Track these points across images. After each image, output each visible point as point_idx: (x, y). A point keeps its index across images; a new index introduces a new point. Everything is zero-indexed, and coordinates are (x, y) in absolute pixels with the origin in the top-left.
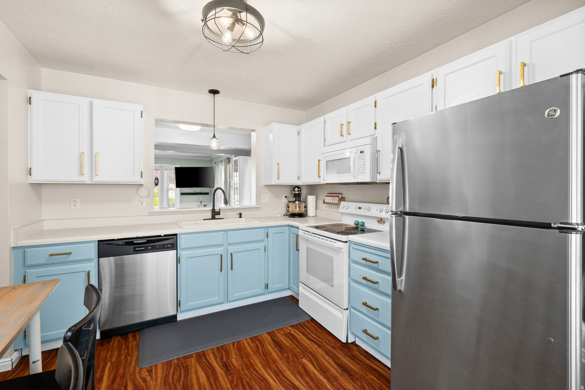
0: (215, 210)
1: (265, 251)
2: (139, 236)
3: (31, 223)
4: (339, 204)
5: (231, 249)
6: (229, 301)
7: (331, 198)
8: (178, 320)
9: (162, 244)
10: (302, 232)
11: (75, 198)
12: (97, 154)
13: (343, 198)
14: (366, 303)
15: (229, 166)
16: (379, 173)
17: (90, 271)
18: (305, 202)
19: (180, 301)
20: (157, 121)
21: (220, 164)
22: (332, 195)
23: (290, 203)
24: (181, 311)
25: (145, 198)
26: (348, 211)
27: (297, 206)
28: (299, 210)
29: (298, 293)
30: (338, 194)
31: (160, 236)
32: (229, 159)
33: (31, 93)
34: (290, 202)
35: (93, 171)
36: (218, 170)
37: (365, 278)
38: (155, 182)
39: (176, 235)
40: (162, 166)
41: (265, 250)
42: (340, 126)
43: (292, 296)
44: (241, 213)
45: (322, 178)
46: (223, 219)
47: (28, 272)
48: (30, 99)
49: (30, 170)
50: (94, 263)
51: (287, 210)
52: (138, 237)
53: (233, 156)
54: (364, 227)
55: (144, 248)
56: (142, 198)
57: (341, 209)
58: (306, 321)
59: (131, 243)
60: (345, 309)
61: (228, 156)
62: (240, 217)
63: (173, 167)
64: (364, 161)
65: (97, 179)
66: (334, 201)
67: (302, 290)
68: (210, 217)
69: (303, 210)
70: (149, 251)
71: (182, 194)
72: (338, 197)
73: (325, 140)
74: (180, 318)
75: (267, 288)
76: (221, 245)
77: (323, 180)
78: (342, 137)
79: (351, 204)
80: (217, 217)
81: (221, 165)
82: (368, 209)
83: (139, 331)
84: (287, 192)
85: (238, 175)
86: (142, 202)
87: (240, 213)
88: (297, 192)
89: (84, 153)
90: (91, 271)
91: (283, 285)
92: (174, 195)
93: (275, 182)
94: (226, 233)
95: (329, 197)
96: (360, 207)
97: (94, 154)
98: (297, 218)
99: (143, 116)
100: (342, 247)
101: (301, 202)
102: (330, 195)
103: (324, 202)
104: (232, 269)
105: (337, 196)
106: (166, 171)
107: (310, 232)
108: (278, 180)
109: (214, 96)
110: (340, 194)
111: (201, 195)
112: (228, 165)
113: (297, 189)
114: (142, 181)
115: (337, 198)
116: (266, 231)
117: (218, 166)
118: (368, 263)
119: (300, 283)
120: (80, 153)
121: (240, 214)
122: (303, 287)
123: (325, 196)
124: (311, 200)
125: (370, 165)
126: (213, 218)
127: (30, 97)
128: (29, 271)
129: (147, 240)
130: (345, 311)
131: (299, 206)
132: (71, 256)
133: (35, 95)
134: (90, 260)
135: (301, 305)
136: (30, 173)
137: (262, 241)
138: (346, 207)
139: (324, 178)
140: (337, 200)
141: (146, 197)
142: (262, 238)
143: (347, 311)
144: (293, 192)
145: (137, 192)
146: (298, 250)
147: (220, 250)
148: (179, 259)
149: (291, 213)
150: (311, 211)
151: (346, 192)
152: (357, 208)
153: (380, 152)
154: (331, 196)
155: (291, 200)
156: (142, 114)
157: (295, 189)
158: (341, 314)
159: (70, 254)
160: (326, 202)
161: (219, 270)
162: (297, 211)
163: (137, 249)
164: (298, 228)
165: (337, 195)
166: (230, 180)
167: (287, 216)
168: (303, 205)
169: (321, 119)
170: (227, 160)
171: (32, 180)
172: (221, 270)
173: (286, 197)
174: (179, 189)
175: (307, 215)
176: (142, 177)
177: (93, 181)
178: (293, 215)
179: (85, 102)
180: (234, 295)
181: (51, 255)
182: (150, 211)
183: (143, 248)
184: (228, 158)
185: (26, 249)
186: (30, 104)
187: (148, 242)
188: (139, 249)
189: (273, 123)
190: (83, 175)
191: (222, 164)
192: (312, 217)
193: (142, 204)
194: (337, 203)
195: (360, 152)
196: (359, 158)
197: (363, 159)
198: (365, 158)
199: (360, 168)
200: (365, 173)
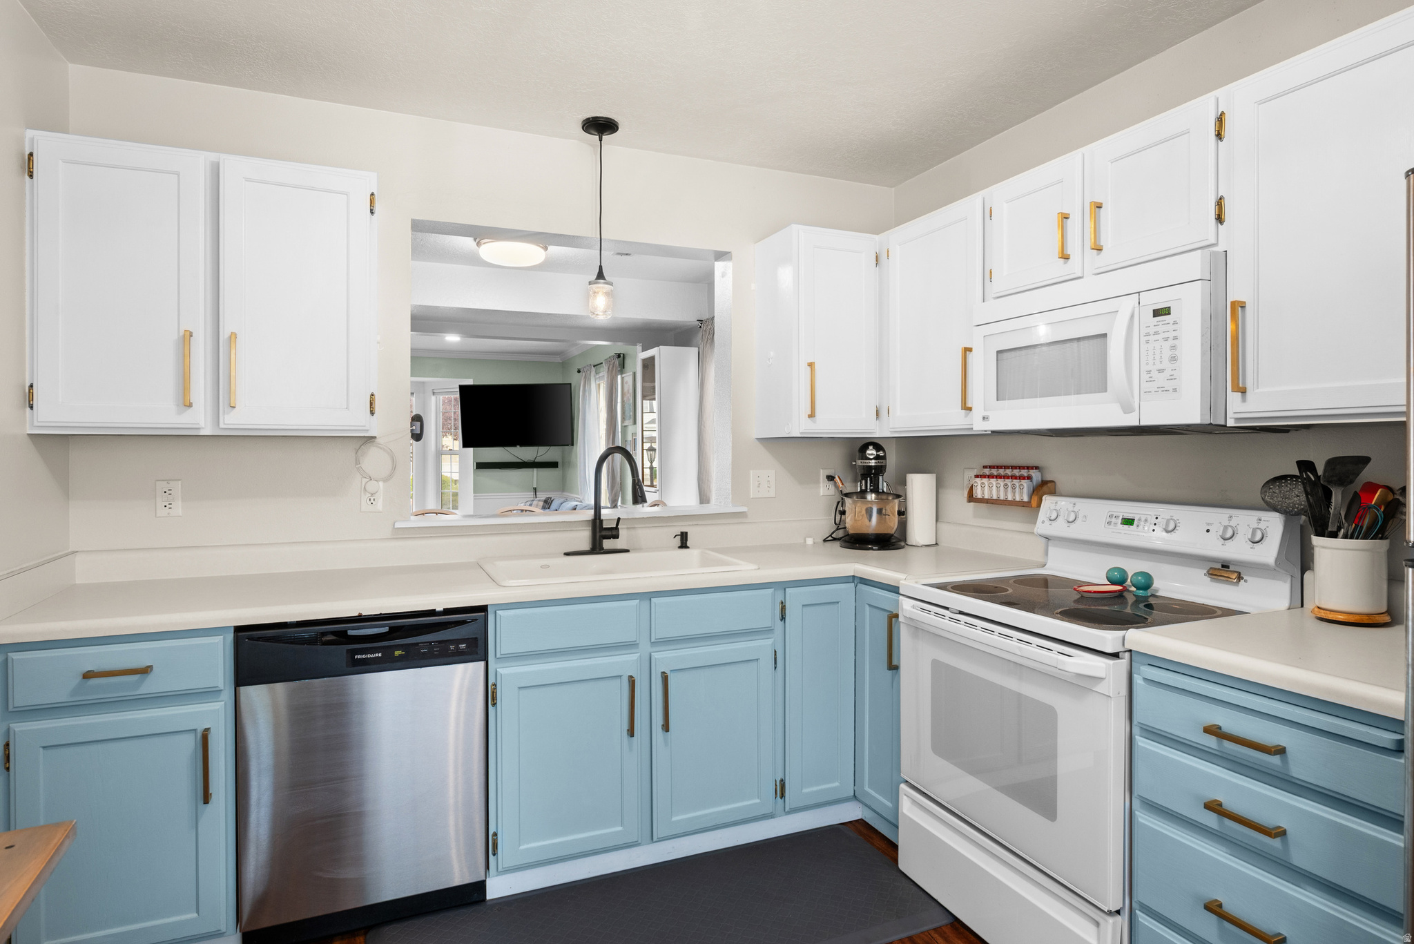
0: (601, 521)
1: (775, 668)
2: (364, 614)
3: (31, 563)
4: (1034, 503)
5: (665, 659)
6: (655, 839)
7: (1001, 482)
8: (489, 897)
9: (440, 642)
10: (913, 607)
11: (168, 481)
12: (233, 337)
13: (1049, 485)
14: (1220, 906)
15: (622, 378)
16: (1243, 391)
17: (209, 729)
18: (898, 496)
19: (495, 834)
20: (418, 226)
21: (593, 373)
22: (1001, 472)
23: (848, 501)
24: (500, 869)
25: (381, 484)
26: (1078, 531)
27: (871, 508)
28: (879, 522)
29: (895, 822)
30: (1028, 468)
31: (432, 613)
32: (621, 357)
33: (32, 140)
34: (847, 495)
35: (222, 394)
36: (587, 394)
37: (1214, 807)
38: (412, 430)
39: (483, 609)
40: (423, 383)
41: (775, 663)
42: (1055, 220)
43: (861, 822)
44: (687, 533)
45: (978, 412)
46: (627, 551)
47: (16, 730)
48: (29, 159)
49: (29, 392)
50: (223, 703)
51: (837, 522)
52: (360, 615)
53: (639, 347)
54: (1149, 593)
55: (380, 655)
56: (373, 482)
57: (1043, 522)
58: (935, 930)
59: (342, 638)
60: (1110, 913)
61: (620, 347)
62: (684, 545)
63: (454, 385)
64: (1173, 348)
65: (233, 421)
66: (1014, 493)
67: (910, 808)
68: (586, 546)
69: (892, 524)
70: (398, 664)
71: (480, 466)
72: (1029, 478)
73: (988, 276)
74: (497, 888)
75: (782, 796)
76: (631, 646)
77: (984, 418)
78: (1065, 263)
79: (1084, 505)
80: (607, 544)
81: (597, 377)
82: (1167, 524)
83: (366, 934)
84: (835, 461)
85: (655, 409)
86: (372, 495)
87: (682, 533)
88: (873, 463)
89: (193, 335)
90: (212, 730)
91: (837, 784)
92: (456, 468)
93: (799, 426)
94: (645, 604)
95: (993, 481)
96: (1130, 516)
97: (224, 335)
98: (872, 549)
99: (377, 209)
100: (1102, 675)
101: (884, 497)
102: (994, 472)
103: (971, 498)
104: (666, 727)
105: (1021, 478)
106: (433, 398)
107: (947, 608)
108: (809, 420)
109: (601, 140)
110: (1037, 468)
111: (535, 470)
112: (619, 377)
113: (874, 452)
114: (373, 427)
115: (1025, 483)
116: (780, 598)
117: (587, 380)
118: (1228, 745)
119: (903, 786)
120: (182, 334)
121: (684, 537)
122: (914, 802)
123: (977, 476)
124: (920, 487)
125: (1203, 361)
126: (596, 548)
127: (31, 155)
128: (18, 727)
129: (390, 628)
130: (1111, 920)
131: (880, 511)
132: (151, 677)
133: (45, 144)
134: (209, 694)
135: (907, 863)
136: (29, 401)
137: (765, 631)
138: (1068, 515)
139: (986, 414)
140: (1025, 490)
141: (385, 480)
142: (767, 623)
143: (1119, 918)
144: (859, 462)
145: (357, 462)
146: (893, 667)
147: (626, 662)
148: (494, 692)
149: (851, 532)
150: (920, 528)
151: (1057, 463)
152: (1114, 520)
153: (1243, 307)
154: (998, 477)
155: (849, 488)
156: (372, 202)
157: (868, 452)
158: (1091, 928)
159: (146, 671)
160: (979, 496)
161: (625, 733)
162: (872, 525)
163: (359, 657)
164: (895, 590)
165: (1024, 473)
166: (625, 424)
167: (837, 544)
168: (895, 505)
169: (971, 205)
170: (617, 361)
171: (36, 424)
172: (631, 733)
173: (830, 478)
174: (471, 450)
175: (905, 539)
176: (372, 413)
177: (222, 425)
178: (858, 541)
179: (195, 164)
180: (674, 819)
181: (88, 675)
182: (398, 525)
183: (377, 655)
184: (619, 356)
185: (15, 656)
186: (31, 176)
187: (395, 632)
188: (364, 656)
189: (794, 226)
190: (190, 405)
191: (601, 375)
192: (925, 548)
193: (372, 501)
194: (1026, 499)
195: (1157, 313)
196: (1147, 335)
197: (1166, 339)
198: (1175, 334)
199: (1155, 374)
200: (1175, 390)
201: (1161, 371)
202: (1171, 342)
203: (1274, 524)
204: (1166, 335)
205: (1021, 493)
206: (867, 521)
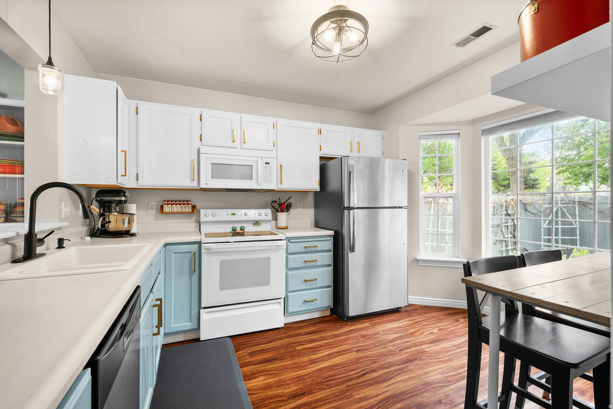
7: (179, 206)
26: (217, 219)
42: (230, 130)
45: (203, 182)
46: (45, 254)
57: (203, 217)
62: (60, 246)
67: (207, 316)
78: (235, 143)
79: (217, 211)
82: (245, 214)
93: (118, 180)
96: (234, 213)
103: (162, 212)
108: (121, 177)
110: (190, 201)
113: (129, 194)
119: (202, 310)
121: (61, 241)
122: (209, 312)
123: (165, 204)
138: (212, 214)
139: (206, 182)
146: (193, 271)
152: (229, 214)
154: (177, 204)
158: (277, 305)
160: (167, 211)
164: (195, 243)
165: (186, 202)
195: (266, 163)
196: (264, 168)
197: (268, 170)
198: (271, 169)
199: (266, 177)
200: (271, 181)
201: (267, 177)
202: (270, 171)
203: (269, 211)
204: (268, 169)
205: (189, 209)
206: (122, 226)
